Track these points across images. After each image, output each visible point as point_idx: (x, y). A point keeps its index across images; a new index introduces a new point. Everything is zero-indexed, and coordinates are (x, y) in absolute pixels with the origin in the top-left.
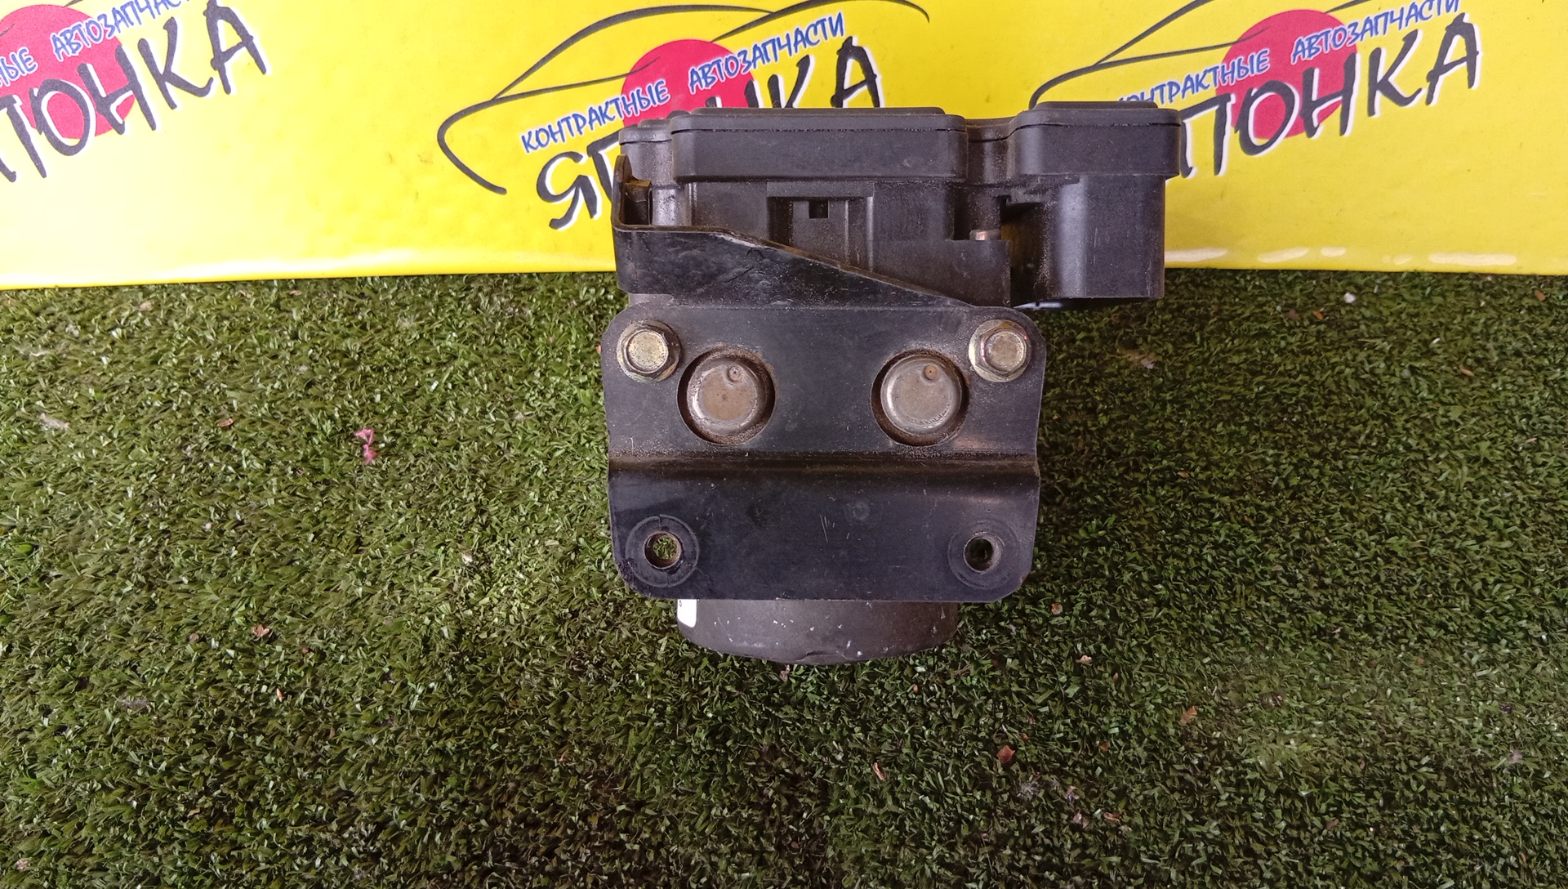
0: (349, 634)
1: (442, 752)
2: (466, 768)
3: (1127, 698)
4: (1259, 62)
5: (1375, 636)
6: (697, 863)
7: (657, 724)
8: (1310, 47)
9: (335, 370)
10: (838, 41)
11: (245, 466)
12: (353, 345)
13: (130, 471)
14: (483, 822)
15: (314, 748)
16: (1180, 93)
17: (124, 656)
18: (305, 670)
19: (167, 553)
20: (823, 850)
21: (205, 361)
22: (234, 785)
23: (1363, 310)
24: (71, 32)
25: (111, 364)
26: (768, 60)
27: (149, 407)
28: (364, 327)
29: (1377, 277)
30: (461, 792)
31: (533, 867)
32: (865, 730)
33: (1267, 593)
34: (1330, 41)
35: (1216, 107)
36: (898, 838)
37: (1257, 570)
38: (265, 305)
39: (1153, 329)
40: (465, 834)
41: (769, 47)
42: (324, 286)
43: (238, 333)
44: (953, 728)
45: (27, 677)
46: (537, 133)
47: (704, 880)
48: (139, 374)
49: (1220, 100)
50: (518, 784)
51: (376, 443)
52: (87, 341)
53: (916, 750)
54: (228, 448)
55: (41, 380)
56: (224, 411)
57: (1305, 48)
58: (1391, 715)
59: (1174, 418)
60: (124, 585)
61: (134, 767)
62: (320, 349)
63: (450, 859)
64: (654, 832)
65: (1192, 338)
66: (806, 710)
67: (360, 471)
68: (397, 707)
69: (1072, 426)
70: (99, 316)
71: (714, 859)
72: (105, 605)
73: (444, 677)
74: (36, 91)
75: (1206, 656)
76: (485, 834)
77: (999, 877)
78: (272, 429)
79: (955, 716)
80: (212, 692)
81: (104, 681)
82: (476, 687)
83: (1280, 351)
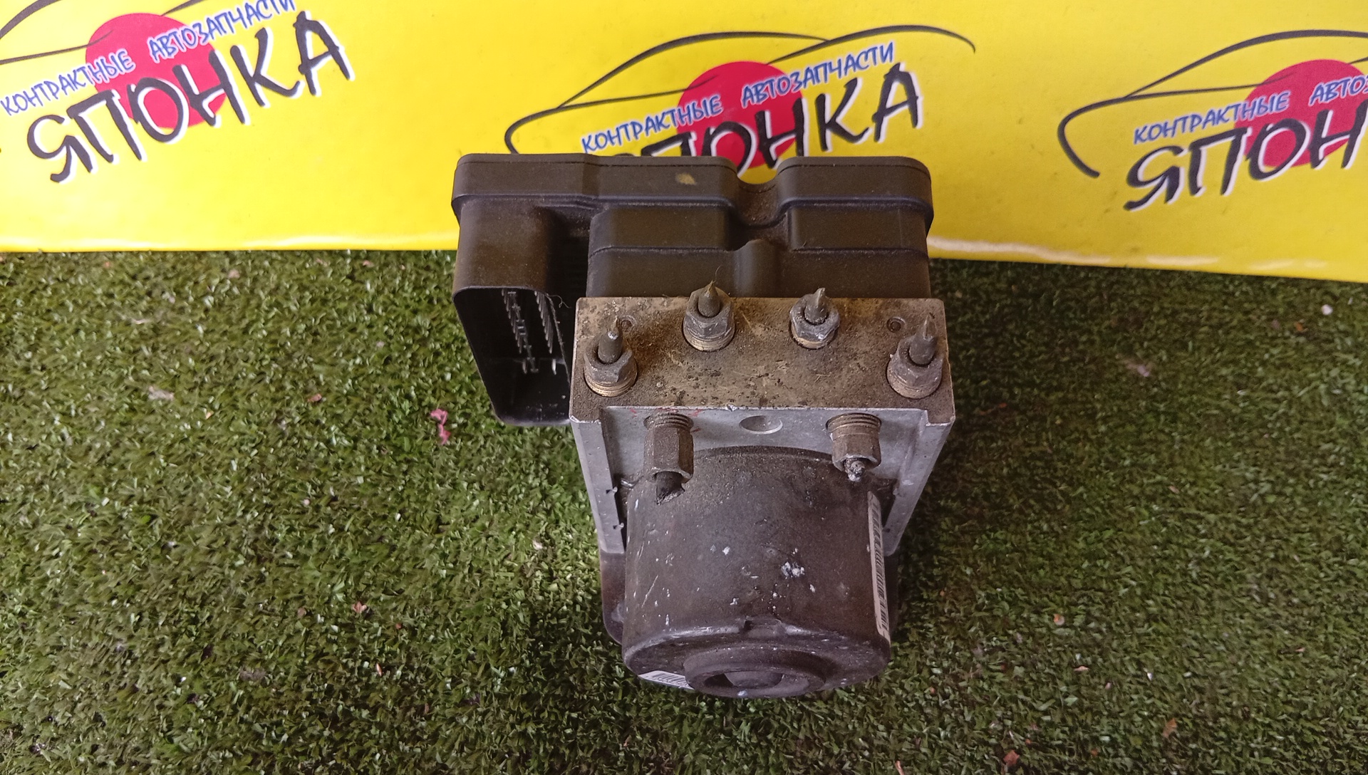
0: (436, 614)
2: (545, 749)
3: (1117, 709)
4: (1279, 102)
5: (1332, 656)
7: (707, 717)
8: (1329, 91)
9: (409, 347)
10: (887, 66)
11: (334, 441)
12: (422, 320)
13: (233, 443)
15: (413, 723)
16: (1201, 125)
17: (241, 629)
18: (400, 647)
19: (272, 528)
21: (292, 333)
22: (346, 756)
23: (1338, 323)
24: (167, 38)
25: (206, 332)
26: (818, 81)
27: (244, 378)
28: (431, 301)
29: (1352, 288)
30: (542, 773)
32: (889, 729)
33: (1243, 610)
34: (1348, 88)
35: (1232, 139)
37: (1236, 588)
38: (341, 275)
39: (1149, 336)
41: (821, 70)
42: (392, 258)
43: (318, 304)
44: (966, 731)
45: (158, 646)
46: (597, 137)
48: (233, 344)
49: (1238, 132)
50: (589, 766)
51: (448, 423)
52: (182, 310)
53: (933, 750)
54: (318, 422)
55: (144, 348)
56: (312, 384)
57: (1323, 93)
58: (1341, 730)
59: (1167, 430)
60: (236, 558)
61: (258, 736)
62: (395, 325)
65: (1185, 347)
66: (836, 706)
67: (437, 449)
68: (482, 688)
69: (1072, 432)
70: (191, 284)
72: (221, 577)
73: (522, 661)
74: (133, 88)
75: (1187, 670)
78: (357, 406)
79: (968, 718)
80: (320, 665)
81: (224, 651)
82: (549, 671)
83: (1264, 363)
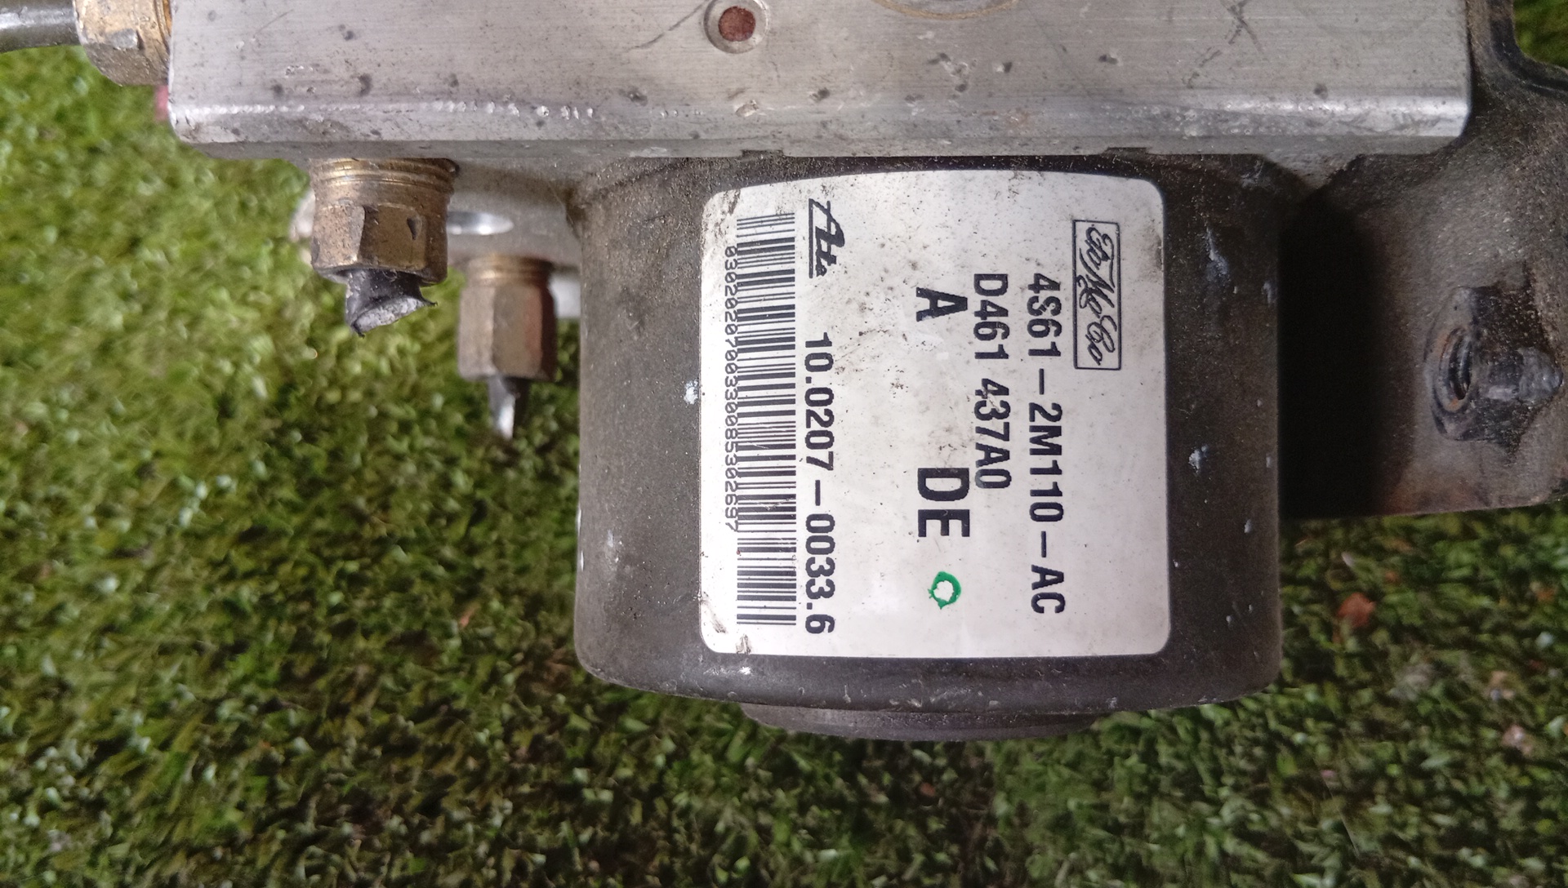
1: (232, 608)
6: (728, 830)
14: (300, 744)
20: (985, 800)
30: (264, 684)
31: (394, 835)
36: (1145, 780)
40: (265, 767)
47: (743, 863)
50: (379, 669)
63: (232, 816)
64: (643, 766)
71: (764, 819)
73: (250, 466)
76: (307, 765)
77: (1366, 861)
82: (310, 487)
